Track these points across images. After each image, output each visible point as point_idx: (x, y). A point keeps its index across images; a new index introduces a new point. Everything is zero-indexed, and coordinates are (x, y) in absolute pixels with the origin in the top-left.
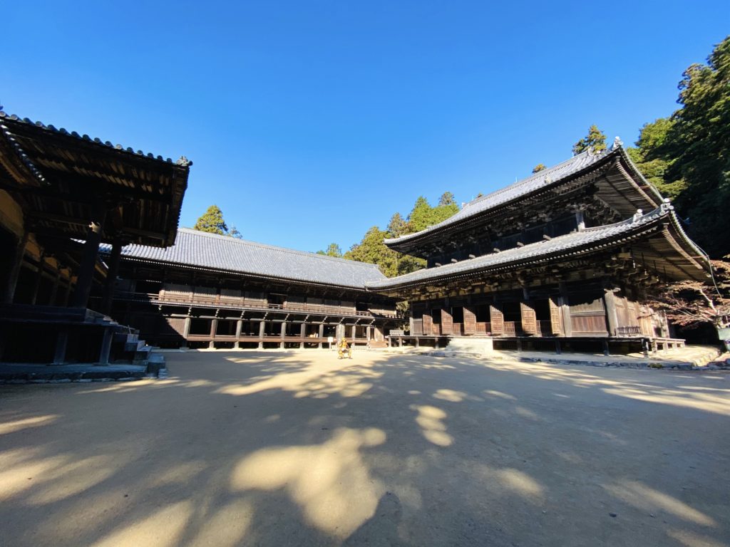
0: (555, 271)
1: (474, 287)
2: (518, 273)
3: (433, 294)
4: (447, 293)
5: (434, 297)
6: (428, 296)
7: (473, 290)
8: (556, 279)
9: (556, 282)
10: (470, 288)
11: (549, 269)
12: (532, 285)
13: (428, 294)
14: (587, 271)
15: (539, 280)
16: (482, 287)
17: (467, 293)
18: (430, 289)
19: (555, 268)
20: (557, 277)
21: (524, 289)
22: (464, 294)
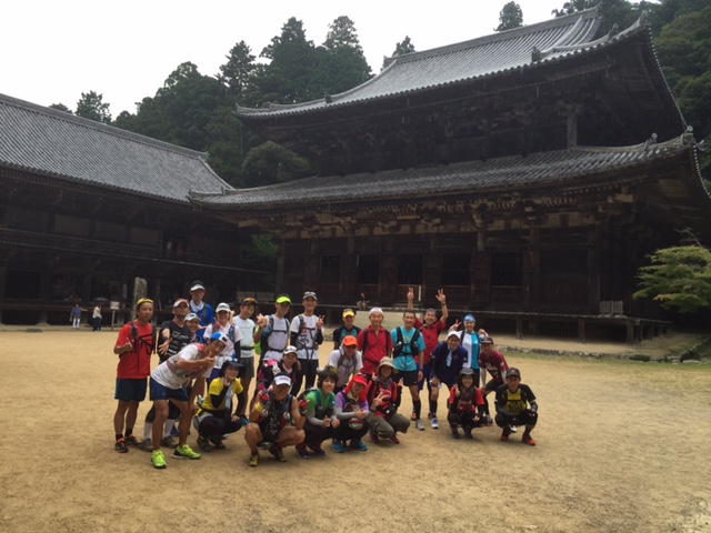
0: (528, 209)
1: (401, 223)
2: (474, 206)
3: (326, 228)
4: (353, 228)
5: (328, 235)
6: (317, 231)
7: (398, 228)
8: (528, 223)
9: (525, 227)
10: (394, 223)
11: (520, 206)
12: (491, 228)
13: (316, 227)
14: (571, 214)
15: (502, 222)
16: (413, 224)
17: (387, 233)
18: (323, 218)
19: (530, 204)
20: (530, 218)
21: (480, 235)
22: (382, 233)
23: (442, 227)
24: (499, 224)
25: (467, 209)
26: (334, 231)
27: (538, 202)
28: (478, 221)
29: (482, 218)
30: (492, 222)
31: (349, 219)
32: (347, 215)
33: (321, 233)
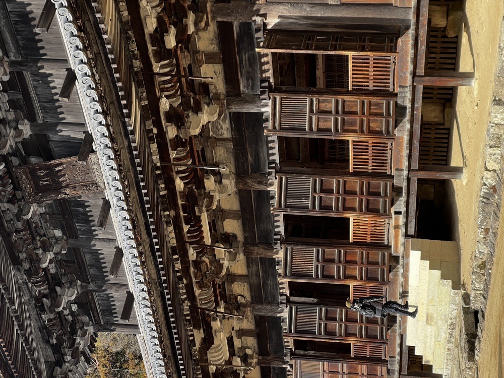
10: (220, 248)
13: (237, 362)
20: (191, 29)
23: (223, 171)
24: (210, 74)
25: (178, 142)
26: (242, 333)
27: (151, 25)
28: (206, 116)
29: (197, 109)
30: (205, 87)
33: (249, 352)
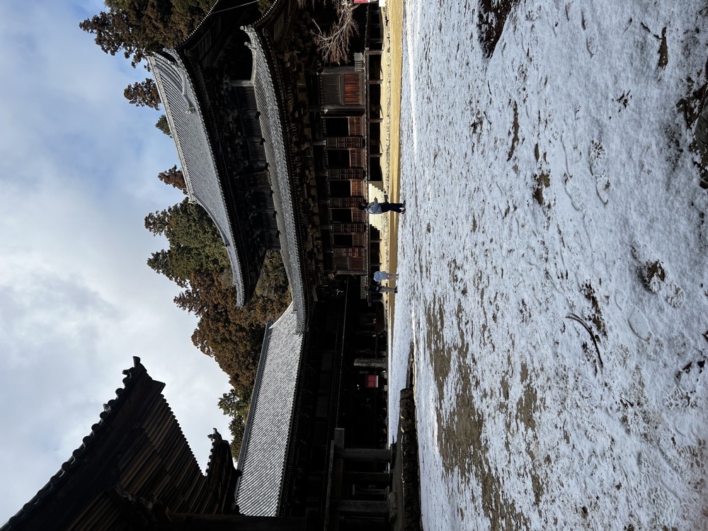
0: (297, 115)
1: (309, 195)
2: (296, 150)
3: (315, 244)
4: (314, 226)
5: (320, 242)
6: (318, 249)
7: (313, 197)
8: (305, 114)
9: (308, 114)
10: (310, 200)
11: (294, 120)
12: (311, 137)
13: (315, 250)
14: (298, 87)
15: (305, 130)
16: (309, 187)
17: (317, 204)
18: (309, 246)
19: (293, 114)
20: (302, 113)
21: (315, 144)
22: (317, 207)
23: (311, 169)
24: (307, 131)
25: (297, 154)
26: (317, 239)
27: (291, 109)
28: (306, 146)
29: (303, 143)
30: (306, 136)
31: (309, 230)
32: (306, 231)
33: (319, 247)
